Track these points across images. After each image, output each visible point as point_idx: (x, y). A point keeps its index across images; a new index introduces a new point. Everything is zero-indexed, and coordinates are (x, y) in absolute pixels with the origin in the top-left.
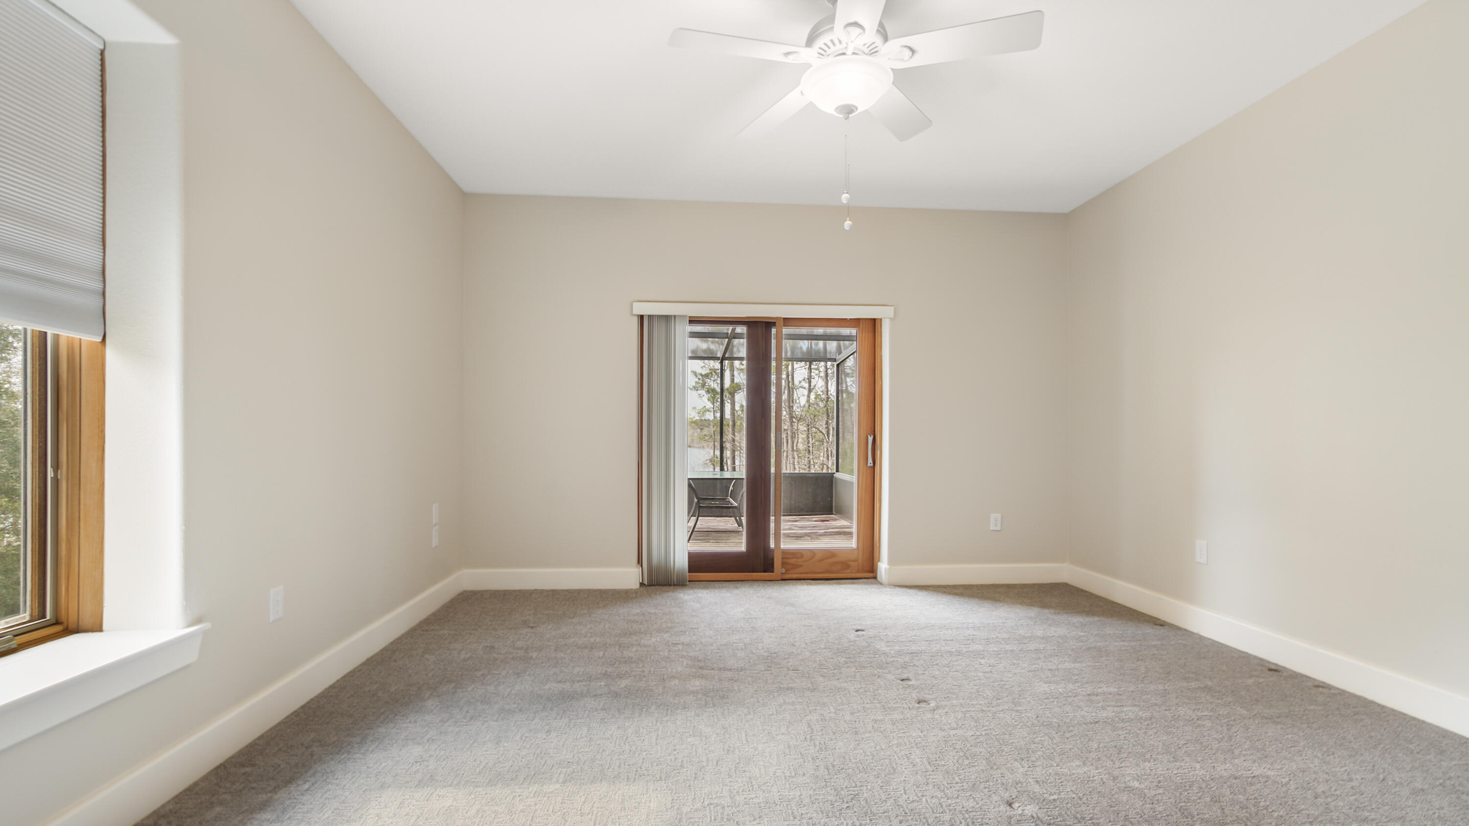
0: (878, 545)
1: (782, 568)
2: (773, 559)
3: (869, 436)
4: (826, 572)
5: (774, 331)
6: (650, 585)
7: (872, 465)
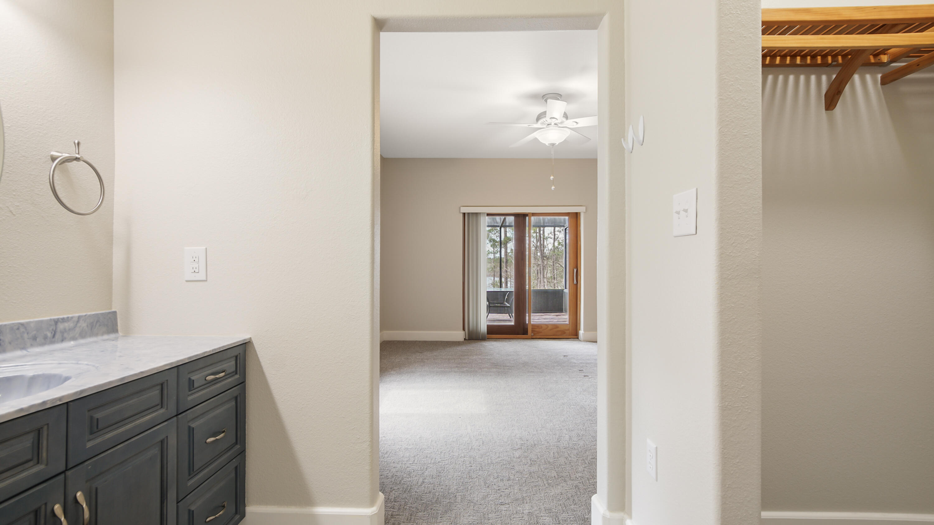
0: (579, 322)
1: (532, 333)
2: (527, 329)
3: (574, 269)
4: (554, 335)
5: (527, 218)
6: (469, 339)
7: (576, 283)
